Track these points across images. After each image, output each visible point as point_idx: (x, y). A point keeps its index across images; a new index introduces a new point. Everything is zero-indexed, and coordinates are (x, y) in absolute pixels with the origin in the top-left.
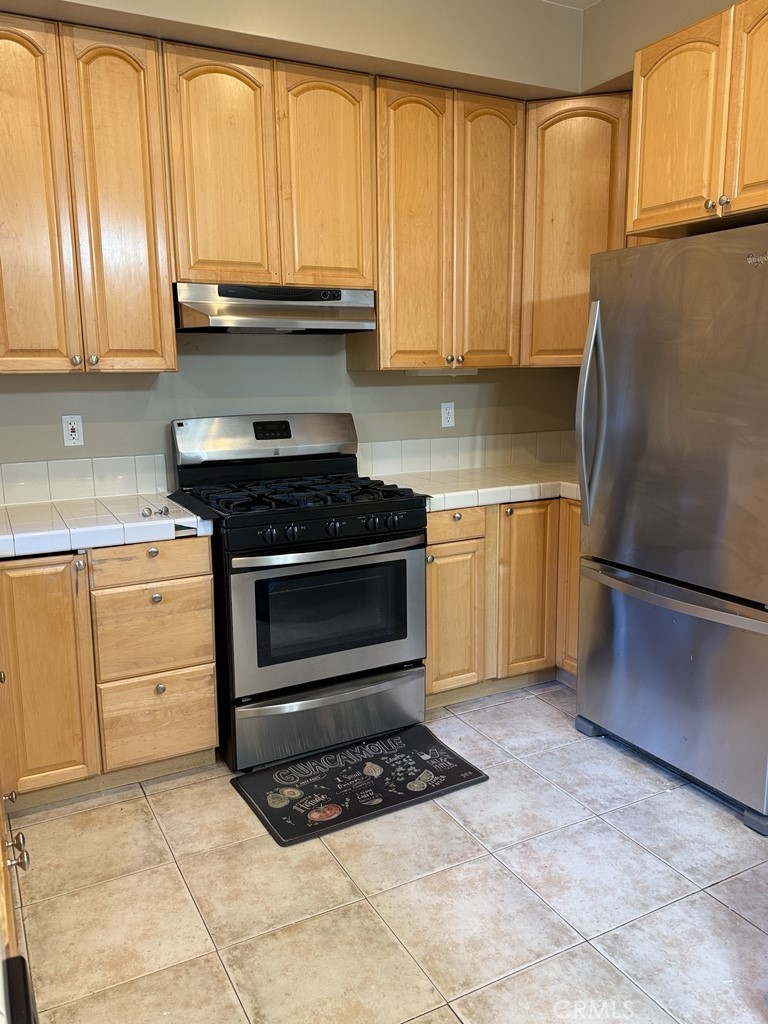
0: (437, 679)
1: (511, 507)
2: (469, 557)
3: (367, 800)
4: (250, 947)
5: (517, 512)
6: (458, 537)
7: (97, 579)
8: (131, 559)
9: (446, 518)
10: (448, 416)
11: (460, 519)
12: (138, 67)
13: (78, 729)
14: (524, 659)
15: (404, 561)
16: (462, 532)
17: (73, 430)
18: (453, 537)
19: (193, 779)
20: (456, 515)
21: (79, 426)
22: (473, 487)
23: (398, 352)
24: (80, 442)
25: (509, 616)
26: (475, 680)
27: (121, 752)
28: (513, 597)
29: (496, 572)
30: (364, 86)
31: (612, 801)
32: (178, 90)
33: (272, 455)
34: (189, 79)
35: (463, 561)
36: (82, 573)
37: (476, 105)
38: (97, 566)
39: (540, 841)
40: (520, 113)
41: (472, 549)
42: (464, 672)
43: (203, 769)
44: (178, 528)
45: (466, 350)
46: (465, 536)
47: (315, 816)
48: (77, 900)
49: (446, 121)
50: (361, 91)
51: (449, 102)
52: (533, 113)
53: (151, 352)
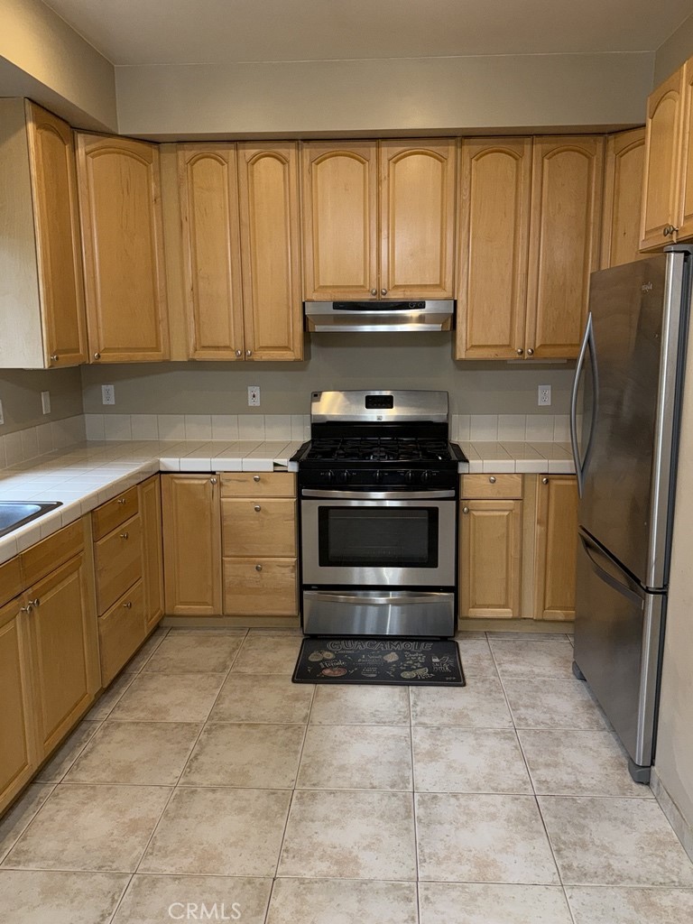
0: (473, 607)
1: (548, 477)
2: (506, 513)
3: (367, 673)
4: (222, 727)
5: (554, 483)
6: (494, 496)
7: (224, 491)
8: (244, 481)
9: (484, 481)
10: (544, 396)
11: (495, 481)
12: (284, 161)
13: (210, 583)
14: (561, 608)
15: (437, 509)
16: (499, 492)
17: (254, 396)
18: (489, 496)
19: (280, 633)
20: (493, 477)
21: (257, 393)
22: (511, 458)
23: (473, 346)
24: (258, 404)
25: (546, 569)
26: (511, 615)
27: (236, 604)
28: (549, 553)
29: (534, 531)
30: (450, 147)
31: (537, 723)
32: (310, 172)
33: (375, 420)
34: (317, 164)
35: (500, 516)
36: (216, 486)
37: (554, 146)
38: (225, 483)
39: (452, 730)
40: (600, 146)
41: (508, 508)
42: (499, 607)
43: (291, 629)
44: (275, 465)
45: (537, 345)
46: (501, 496)
47: (327, 672)
48: (165, 678)
49: (525, 163)
50: (448, 151)
51: (527, 147)
52: (611, 144)
53: (286, 348)
